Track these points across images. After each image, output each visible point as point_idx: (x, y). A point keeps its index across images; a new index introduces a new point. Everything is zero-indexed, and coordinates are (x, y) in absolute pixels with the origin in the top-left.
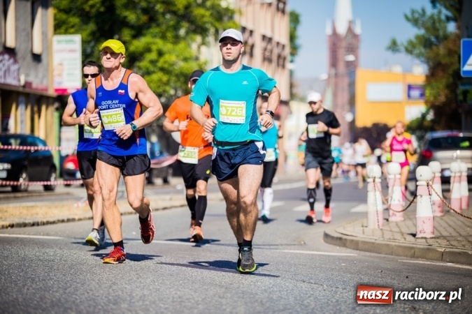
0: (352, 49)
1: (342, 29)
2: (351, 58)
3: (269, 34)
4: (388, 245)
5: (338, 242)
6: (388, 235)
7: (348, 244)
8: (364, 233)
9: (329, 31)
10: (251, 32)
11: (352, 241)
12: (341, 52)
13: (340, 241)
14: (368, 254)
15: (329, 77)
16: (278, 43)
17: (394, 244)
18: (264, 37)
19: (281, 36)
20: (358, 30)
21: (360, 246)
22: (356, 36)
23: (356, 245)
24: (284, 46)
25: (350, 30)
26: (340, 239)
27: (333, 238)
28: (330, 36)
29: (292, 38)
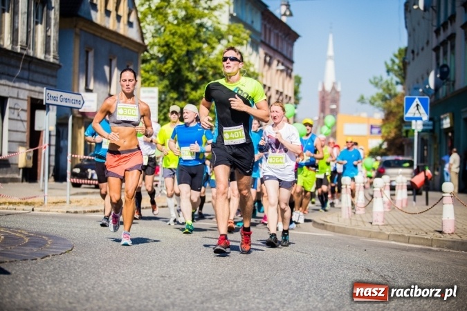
0: (335, 101)
1: (328, 88)
2: (334, 107)
3: (281, 90)
4: (354, 229)
5: (322, 226)
6: (354, 223)
7: (328, 228)
8: (338, 221)
9: (320, 89)
10: (269, 88)
11: (331, 226)
12: (327, 103)
13: (323, 226)
14: (341, 235)
15: (319, 118)
16: (286, 96)
17: (358, 228)
18: (277, 91)
19: (289, 91)
20: (339, 89)
21: (336, 229)
22: (337, 93)
23: (333, 229)
24: (290, 98)
25: (333, 88)
26: (323, 224)
27: (318, 224)
28: (321, 92)
29: (296, 93)
